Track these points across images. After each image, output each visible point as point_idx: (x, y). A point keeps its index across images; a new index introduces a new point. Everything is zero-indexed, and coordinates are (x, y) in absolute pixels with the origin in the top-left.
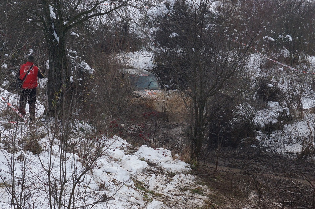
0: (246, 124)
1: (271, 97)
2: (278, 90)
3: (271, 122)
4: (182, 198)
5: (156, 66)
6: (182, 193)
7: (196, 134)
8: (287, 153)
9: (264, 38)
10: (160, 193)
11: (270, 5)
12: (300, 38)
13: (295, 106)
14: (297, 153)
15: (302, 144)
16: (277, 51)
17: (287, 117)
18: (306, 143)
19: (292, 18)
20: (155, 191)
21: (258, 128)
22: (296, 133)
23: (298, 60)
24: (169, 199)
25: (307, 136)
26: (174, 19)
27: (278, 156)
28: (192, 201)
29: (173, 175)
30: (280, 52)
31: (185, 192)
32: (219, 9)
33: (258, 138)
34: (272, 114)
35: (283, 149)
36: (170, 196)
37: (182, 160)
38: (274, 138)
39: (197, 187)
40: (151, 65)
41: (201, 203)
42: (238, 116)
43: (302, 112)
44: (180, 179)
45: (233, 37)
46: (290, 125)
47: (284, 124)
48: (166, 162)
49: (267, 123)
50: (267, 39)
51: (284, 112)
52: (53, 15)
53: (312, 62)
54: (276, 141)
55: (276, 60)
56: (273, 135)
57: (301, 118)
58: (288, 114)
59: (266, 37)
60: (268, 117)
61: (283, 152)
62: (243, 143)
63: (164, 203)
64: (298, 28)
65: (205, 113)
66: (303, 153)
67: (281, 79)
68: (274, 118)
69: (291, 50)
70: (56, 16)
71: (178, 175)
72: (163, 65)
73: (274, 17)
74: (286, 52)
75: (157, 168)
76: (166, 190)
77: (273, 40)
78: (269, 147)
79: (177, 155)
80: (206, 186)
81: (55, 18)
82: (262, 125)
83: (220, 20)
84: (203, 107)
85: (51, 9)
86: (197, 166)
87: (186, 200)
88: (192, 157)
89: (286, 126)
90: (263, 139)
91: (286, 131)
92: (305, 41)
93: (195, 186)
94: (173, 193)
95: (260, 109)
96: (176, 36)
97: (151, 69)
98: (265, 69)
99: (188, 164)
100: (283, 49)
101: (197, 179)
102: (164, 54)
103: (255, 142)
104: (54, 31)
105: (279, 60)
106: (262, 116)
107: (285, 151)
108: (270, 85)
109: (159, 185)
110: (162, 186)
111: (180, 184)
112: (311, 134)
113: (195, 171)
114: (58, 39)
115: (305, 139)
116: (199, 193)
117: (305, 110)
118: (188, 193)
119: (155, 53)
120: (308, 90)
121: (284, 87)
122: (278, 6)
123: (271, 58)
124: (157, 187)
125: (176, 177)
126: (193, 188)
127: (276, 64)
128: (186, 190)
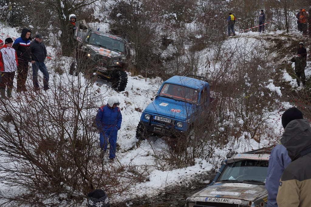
2: (172, 40)
3: (169, 56)
5: (111, 30)
12: (180, 15)
21: (163, 59)
23: (180, 26)
26: (120, 7)
33: (163, 64)
40: (108, 30)
43: (184, 51)
49: (167, 57)
52: (63, 6)
53: (187, 26)
68: (171, 54)
69: (176, 21)
70: (64, 6)
72: (114, 30)
74: (174, 22)
81: (64, 7)
82: (165, 58)
85: (62, 3)
92: (183, 16)
95: (164, 50)
96: (120, 15)
97: (108, 32)
100: (172, 20)
102: (114, 24)
104: (63, 14)
114: (65, 18)
119: (110, 24)
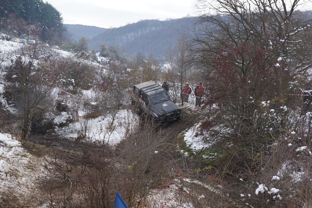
0: (50, 123)
1: (63, 110)
2: (67, 106)
3: (63, 122)
4: (16, 159)
6: (16, 157)
7: (24, 127)
8: (70, 138)
9: (60, 80)
10: (5, 156)
11: (64, 64)
12: (78, 81)
13: (75, 114)
14: (75, 138)
15: (78, 133)
16: (67, 87)
17: (71, 120)
18: (80, 133)
19: (75, 71)
20: (2, 155)
21: (56, 125)
22: (75, 128)
23: (77, 92)
24: (9, 159)
25: (80, 129)
26: (15, 68)
27: (66, 139)
28: (21, 161)
29: (12, 147)
30: (68, 87)
31: (18, 156)
32: (38, 64)
33: (56, 130)
34: (63, 118)
35: (68, 136)
36: (10, 158)
37: (17, 140)
38: (64, 130)
39: (24, 154)
41: (26, 162)
42: (46, 119)
43: (78, 118)
44: (15, 149)
45: (45, 79)
46: (72, 124)
47: (69, 123)
48: (8, 141)
49: (61, 122)
50: (62, 80)
51: (69, 117)
53: (84, 93)
54: (65, 132)
55: (66, 91)
56: (63, 129)
57: (78, 121)
58: (71, 118)
59: (62, 79)
60: (61, 119)
61: (68, 137)
62: (48, 132)
63: (7, 162)
64: (78, 76)
65: (29, 116)
66: (78, 138)
67: (68, 101)
68: (64, 120)
69: (74, 87)
71: (15, 147)
72: (8, 91)
73: (66, 70)
74: (71, 88)
75: (4, 144)
76: (8, 155)
77: (65, 81)
78: (61, 135)
79: (14, 137)
80: (28, 153)
82: (58, 124)
83: (39, 70)
84: (29, 114)
86: (24, 143)
87: (18, 160)
88: (22, 139)
89: (70, 124)
90: (58, 130)
91: (70, 127)
92: (81, 83)
93: (23, 153)
94: (12, 157)
95: (57, 116)
96: (16, 77)
98: (61, 95)
99: (20, 142)
100: (70, 86)
101: (24, 150)
102: (9, 86)
103: (54, 132)
105: (68, 91)
106: (58, 119)
107: (69, 137)
108: (63, 104)
109: (4, 152)
110: (6, 153)
111: (15, 152)
112: (82, 129)
113: (23, 146)
115: (79, 131)
116: (25, 157)
117: (80, 117)
118: (19, 157)
119: (5, 85)
120: (82, 107)
121: (70, 105)
122: (68, 65)
123: (64, 90)
124: (4, 153)
125: (14, 148)
126: (22, 154)
127: (66, 94)
128: (18, 155)
